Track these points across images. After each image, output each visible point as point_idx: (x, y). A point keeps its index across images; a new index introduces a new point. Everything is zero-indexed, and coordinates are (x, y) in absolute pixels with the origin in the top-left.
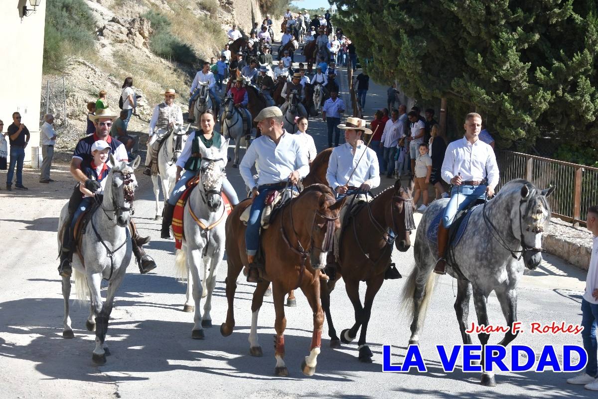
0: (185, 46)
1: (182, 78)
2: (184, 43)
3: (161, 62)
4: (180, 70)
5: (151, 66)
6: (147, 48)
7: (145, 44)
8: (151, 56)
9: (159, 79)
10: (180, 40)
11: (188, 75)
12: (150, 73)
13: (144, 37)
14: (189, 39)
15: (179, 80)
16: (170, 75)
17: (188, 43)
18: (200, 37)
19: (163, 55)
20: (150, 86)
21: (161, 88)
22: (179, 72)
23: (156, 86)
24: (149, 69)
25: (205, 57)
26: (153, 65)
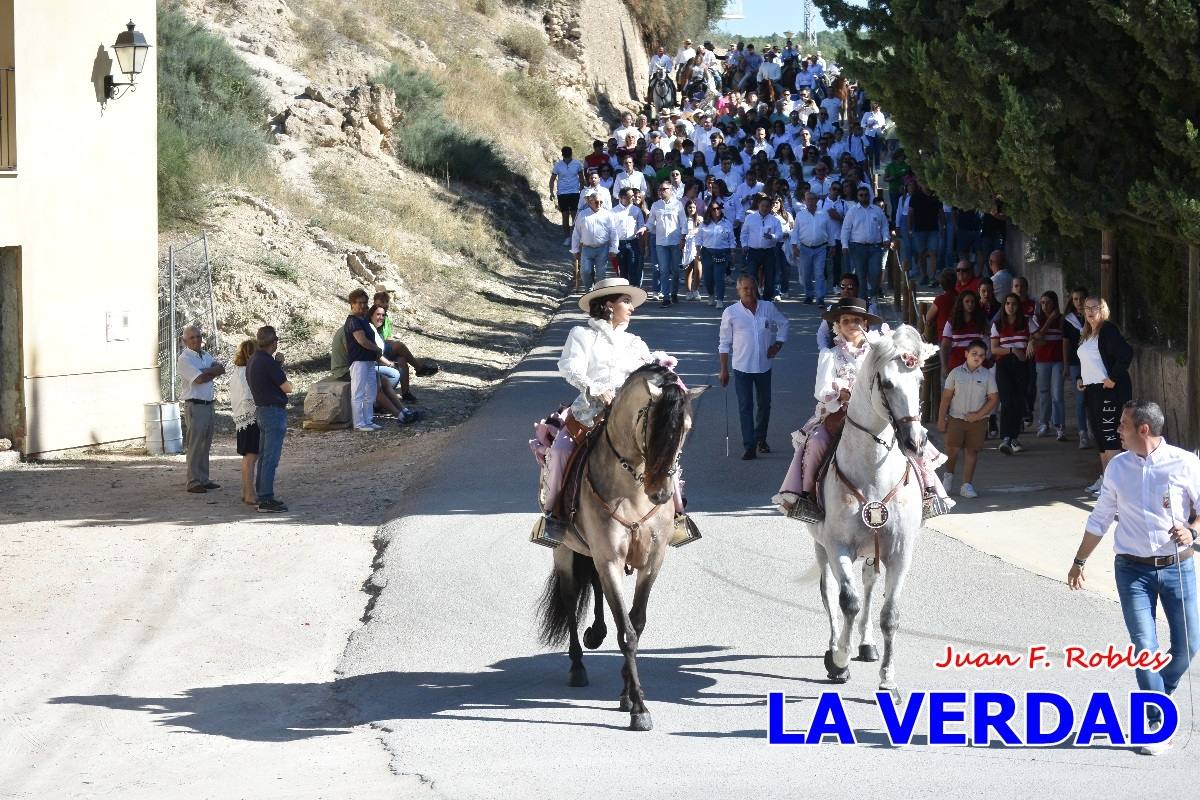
0: (479, 143)
1: (479, 217)
2: (477, 138)
3: (427, 186)
4: (472, 205)
5: (403, 196)
6: (391, 153)
7: (384, 145)
8: (402, 174)
9: (425, 225)
10: (465, 130)
11: (490, 212)
12: (403, 212)
13: (383, 131)
14: (486, 127)
15: (468, 225)
16: (451, 217)
17: (486, 136)
18: (512, 120)
19: (431, 169)
20: (405, 244)
21: (431, 247)
22: (468, 207)
23: (418, 243)
24: (399, 203)
25: (527, 167)
26: (407, 192)
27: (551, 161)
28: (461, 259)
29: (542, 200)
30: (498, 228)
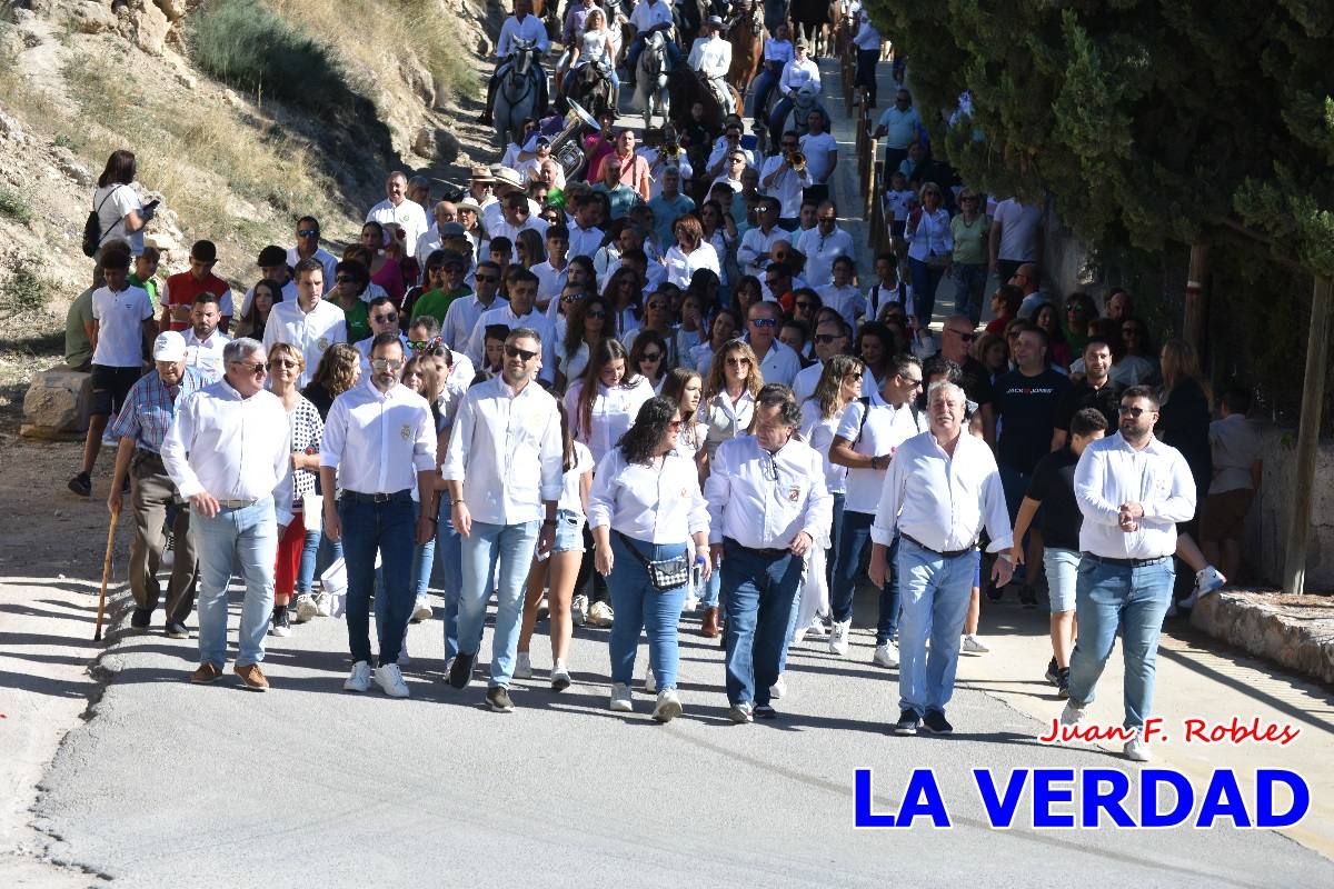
0: (308, 47)
1: (300, 154)
2: (306, 39)
3: (229, 102)
4: (290, 135)
5: (192, 114)
6: (180, 51)
7: (172, 38)
8: (193, 82)
9: (221, 159)
10: (291, 26)
11: (316, 148)
12: (192, 137)
13: (171, 16)
14: (321, 25)
15: (284, 164)
16: (259, 148)
17: (319, 38)
18: (358, 19)
19: (235, 78)
20: (191, 183)
21: (226, 190)
22: (285, 137)
23: (209, 183)
24: (185, 123)
25: (375, 88)
26: (200, 110)
27: (411, 81)
28: (268, 211)
29: (393, 137)
30: (327, 170)
